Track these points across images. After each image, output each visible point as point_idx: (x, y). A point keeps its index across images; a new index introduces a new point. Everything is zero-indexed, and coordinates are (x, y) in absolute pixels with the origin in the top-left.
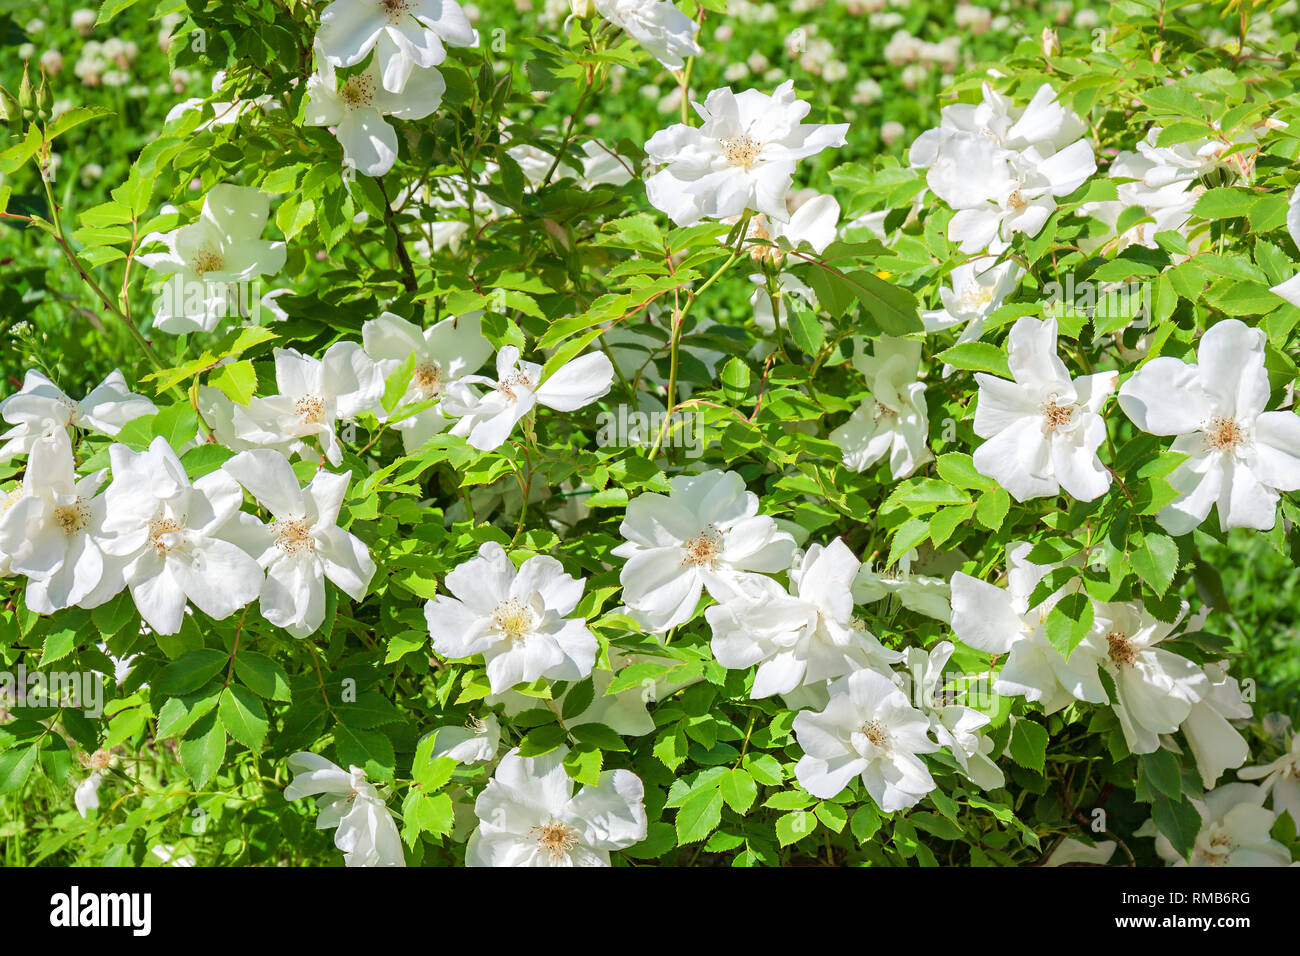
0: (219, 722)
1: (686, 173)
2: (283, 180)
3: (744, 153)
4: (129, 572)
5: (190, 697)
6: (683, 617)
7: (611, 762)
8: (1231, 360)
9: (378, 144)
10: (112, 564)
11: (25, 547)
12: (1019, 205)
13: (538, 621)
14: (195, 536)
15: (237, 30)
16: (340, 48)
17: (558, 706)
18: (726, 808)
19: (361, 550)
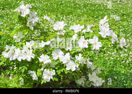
0: (24, 68)
1: (56, 27)
2: (25, 31)
3: (60, 26)
4: (17, 57)
5: (21, 67)
6: (57, 59)
7: (53, 69)
8: (95, 38)
9: (32, 28)
10: (16, 57)
11: (10, 55)
12: (79, 30)
13: (47, 59)
14: (22, 54)
15: (22, 20)
16: (29, 21)
17: (48, 66)
18: (61, 72)
19: (34, 55)
